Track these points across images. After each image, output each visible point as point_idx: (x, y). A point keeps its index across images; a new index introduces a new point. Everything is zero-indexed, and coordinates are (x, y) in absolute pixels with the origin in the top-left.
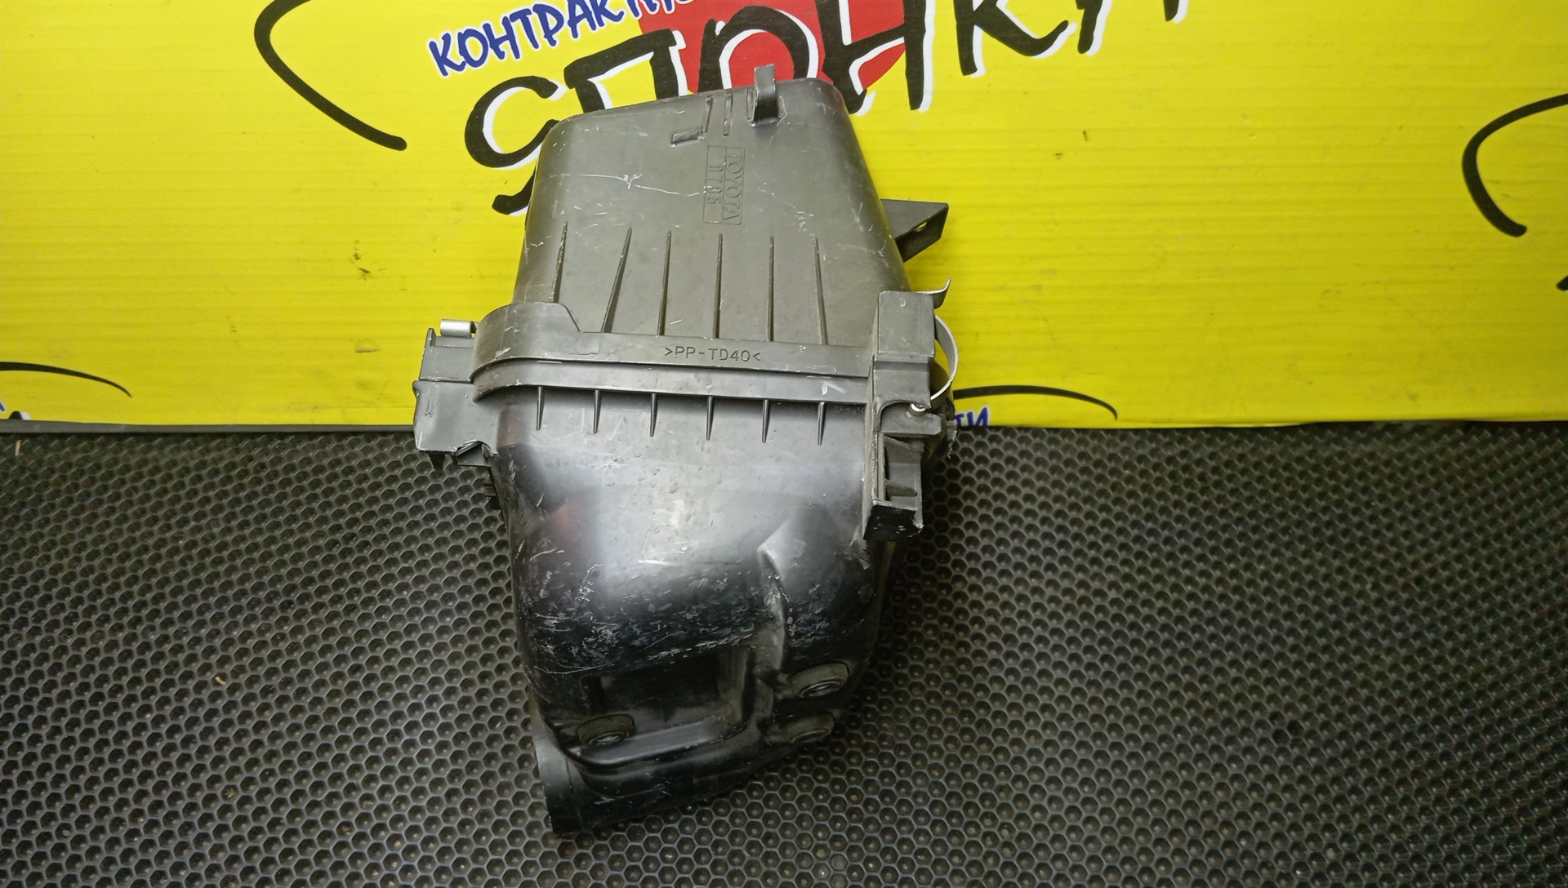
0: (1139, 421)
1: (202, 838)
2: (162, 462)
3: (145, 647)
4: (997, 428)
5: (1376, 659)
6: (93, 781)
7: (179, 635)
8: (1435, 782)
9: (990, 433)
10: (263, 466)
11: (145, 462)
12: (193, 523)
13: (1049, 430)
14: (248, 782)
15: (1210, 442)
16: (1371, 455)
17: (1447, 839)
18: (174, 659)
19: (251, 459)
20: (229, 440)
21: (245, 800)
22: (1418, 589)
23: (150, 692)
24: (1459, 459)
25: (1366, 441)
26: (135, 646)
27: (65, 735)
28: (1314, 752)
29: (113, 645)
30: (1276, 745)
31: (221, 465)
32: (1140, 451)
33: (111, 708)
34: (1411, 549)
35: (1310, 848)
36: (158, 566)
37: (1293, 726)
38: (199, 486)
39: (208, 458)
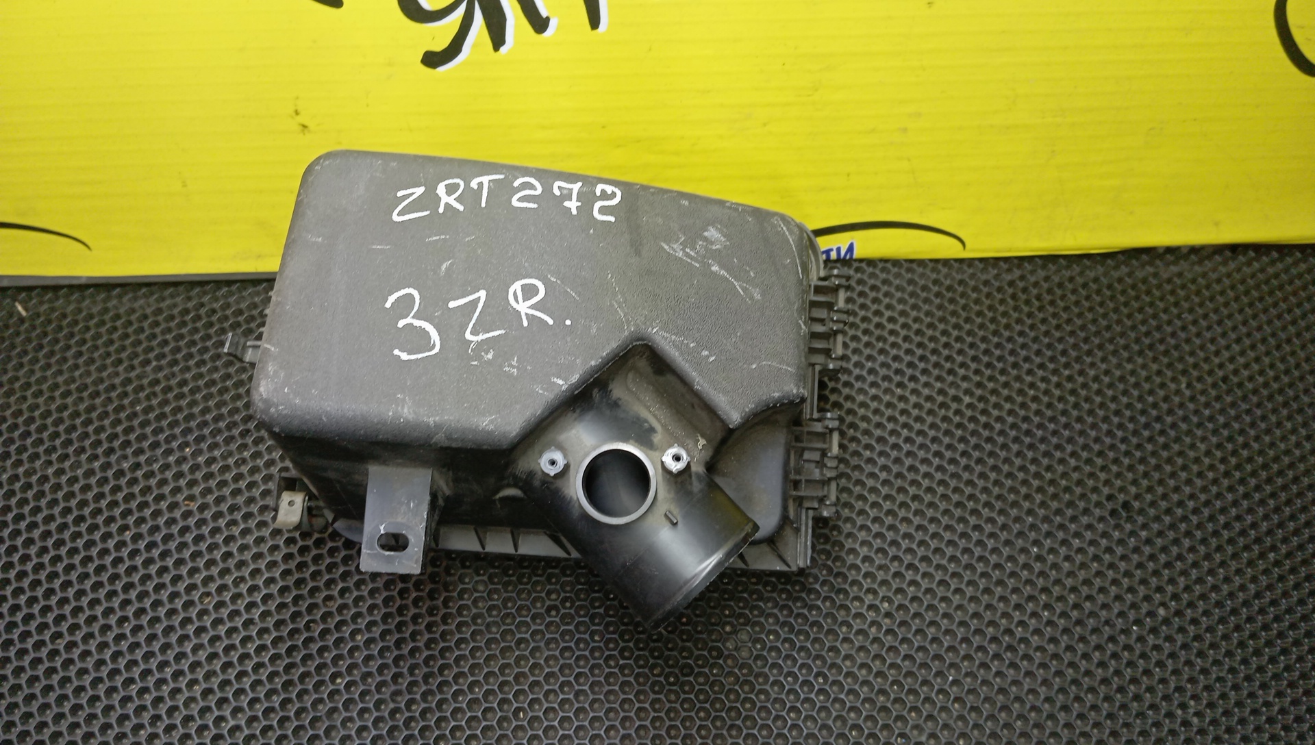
0: (984, 251)
1: (183, 638)
2: (122, 311)
3: (120, 473)
4: (861, 260)
5: (1193, 446)
6: (80, 594)
7: (149, 462)
8: (1247, 548)
9: (855, 265)
10: (214, 311)
11: (106, 310)
12: (154, 363)
13: (906, 261)
14: (222, 588)
15: (1044, 267)
16: (1180, 275)
17: (1258, 595)
18: (147, 484)
19: (202, 305)
20: (181, 288)
21: (220, 605)
22: (1224, 387)
23: (127, 513)
24: (1253, 276)
25: (1175, 263)
26: (110, 473)
27: (52, 553)
28: (1145, 526)
29: (90, 473)
30: (1112, 522)
31: (176, 311)
32: (984, 277)
33: (93, 528)
34: (1217, 353)
35: (1145, 607)
36: (126, 402)
37: (1126, 505)
38: (158, 330)
39: (163, 305)
